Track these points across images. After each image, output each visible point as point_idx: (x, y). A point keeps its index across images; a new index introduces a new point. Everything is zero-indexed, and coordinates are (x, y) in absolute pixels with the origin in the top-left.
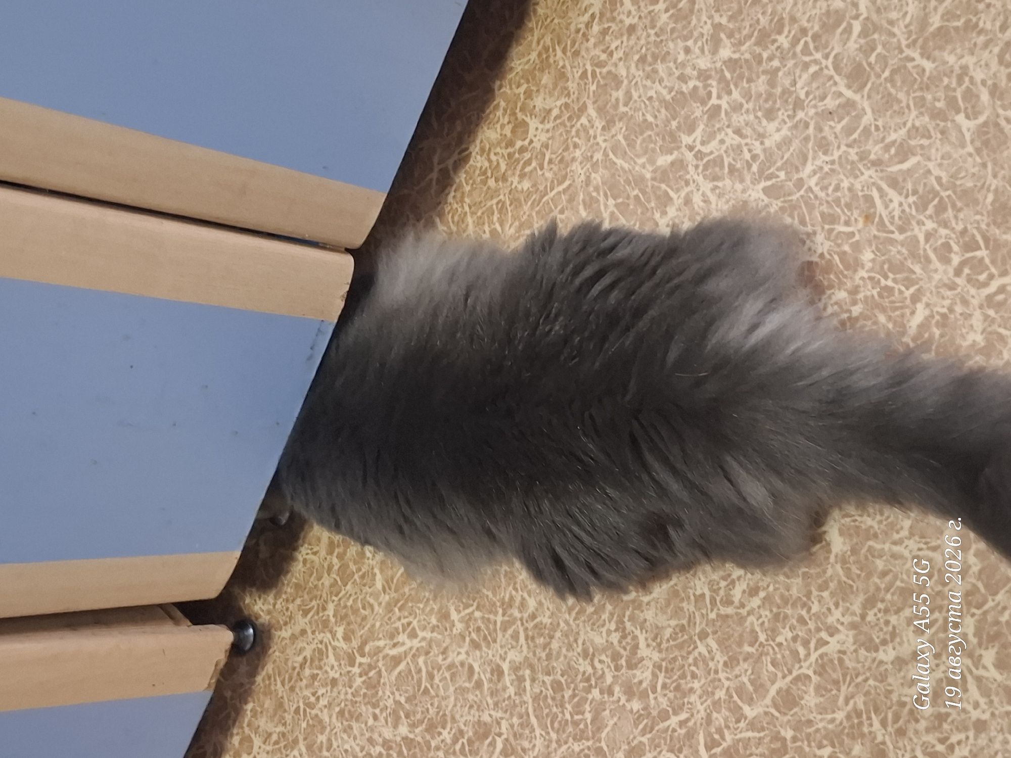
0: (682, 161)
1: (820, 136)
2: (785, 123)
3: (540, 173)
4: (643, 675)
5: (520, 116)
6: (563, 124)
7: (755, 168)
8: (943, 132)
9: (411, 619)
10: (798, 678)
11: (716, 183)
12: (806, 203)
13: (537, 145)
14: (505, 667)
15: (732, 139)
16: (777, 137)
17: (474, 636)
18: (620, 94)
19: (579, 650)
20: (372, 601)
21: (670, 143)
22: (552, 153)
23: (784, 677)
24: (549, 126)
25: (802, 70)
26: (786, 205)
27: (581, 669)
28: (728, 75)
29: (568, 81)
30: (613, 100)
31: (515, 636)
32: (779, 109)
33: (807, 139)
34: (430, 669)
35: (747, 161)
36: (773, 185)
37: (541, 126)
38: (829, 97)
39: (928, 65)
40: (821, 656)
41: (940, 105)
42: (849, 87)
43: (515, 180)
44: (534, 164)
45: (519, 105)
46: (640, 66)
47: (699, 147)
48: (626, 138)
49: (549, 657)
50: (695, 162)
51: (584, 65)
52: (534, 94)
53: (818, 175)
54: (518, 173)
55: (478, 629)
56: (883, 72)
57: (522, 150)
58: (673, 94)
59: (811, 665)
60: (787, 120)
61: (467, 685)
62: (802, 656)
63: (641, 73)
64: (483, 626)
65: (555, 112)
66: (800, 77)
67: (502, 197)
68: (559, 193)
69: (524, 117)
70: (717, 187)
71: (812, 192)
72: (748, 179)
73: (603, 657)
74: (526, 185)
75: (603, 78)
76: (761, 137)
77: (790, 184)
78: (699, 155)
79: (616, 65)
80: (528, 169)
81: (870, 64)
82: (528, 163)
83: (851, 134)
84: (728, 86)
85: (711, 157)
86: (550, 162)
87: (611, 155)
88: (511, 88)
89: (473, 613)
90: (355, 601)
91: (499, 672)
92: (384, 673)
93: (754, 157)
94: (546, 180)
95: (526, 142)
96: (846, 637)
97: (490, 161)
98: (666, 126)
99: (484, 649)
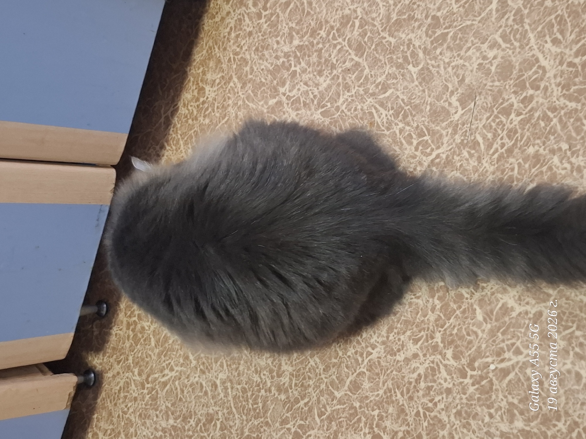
0: (281, 102)
1: (345, 82)
2: (328, 77)
3: (213, 114)
4: (285, 380)
5: (201, 84)
6: (222, 87)
7: (315, 102)
8: (403, 75)
9: (170, 361)
10: (359, 374)
11: (298, 112)
12: (342, 119)
13: (210, 99)
14: (218, 382)
15: (304, 88)
16: (325, 85)
17: (202, 367)
18: (248, 68)
19: (253, 369)
20: (150, 353)
21: (275, 92)
22: (218, 103)
23: (353, 374)
24: (215, 88)
25: (333, 49)
26: (332, 121)
27: (255, 380)
28: (298, 54)
29: (222, 64)
30: (245, 72)
31: (222, 366)
32: (324, 70)
33: (339, 85)
34: (182, 387)
35: (312, 99)
36: (325, 110)
37: (211, 89)
38: (347, 61)
39: (393, 40)
40: (369, 361)
41: (400, 61)
42: (356, 55)
43: (201, 119)
44: (210, 110)
45: (200, 78)
46: (256, 53)
47: (288, 94)
48: (253, 91)
49: (239, 375)
50: (287, 102)
51: (229, 55)
52: (206, 72)
53: (346, 103)
54: (202, 115)
55: (203, 363)
56: (372, 45)
57: (204, 103)
58: (273, 66)
59: (365, 366)
60: (329, 75)
61: (200, 394)
62: (360, 362)
63: (257, 57)
64: (205, 361)
65: (218, 81)
66: (333, 52)
67: (196, 129)
68: (223, 124)
69: (203, 85)
70: (298, 114)
71: (344, 113)
72: (313, 108)
73: (265, 372)
74: (207, 121)
75: (239, 61)
76: (317, 85)
77: (333, 109)
78: (288, 98)
79: (244, 53)
80: (207, 113)
81: (365, 42)
82: (207, 109)
83: (360, 80)
84: (299, 60)
85: (294, 98)
86: (218, 108)
87: (247, 102)
88: (195, 70)
89: (199, 355)
90: (142, 353)
91: (215, 385)
92: (159, 392)
93: (315, 96)
94: (216, 117)
95: (205, 98)
96: (380, 348)
97: (188, 110)
98: (271, 84)
99: (207, 374)
